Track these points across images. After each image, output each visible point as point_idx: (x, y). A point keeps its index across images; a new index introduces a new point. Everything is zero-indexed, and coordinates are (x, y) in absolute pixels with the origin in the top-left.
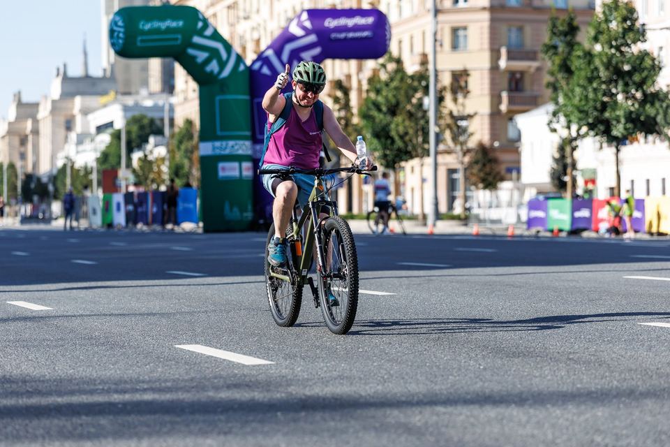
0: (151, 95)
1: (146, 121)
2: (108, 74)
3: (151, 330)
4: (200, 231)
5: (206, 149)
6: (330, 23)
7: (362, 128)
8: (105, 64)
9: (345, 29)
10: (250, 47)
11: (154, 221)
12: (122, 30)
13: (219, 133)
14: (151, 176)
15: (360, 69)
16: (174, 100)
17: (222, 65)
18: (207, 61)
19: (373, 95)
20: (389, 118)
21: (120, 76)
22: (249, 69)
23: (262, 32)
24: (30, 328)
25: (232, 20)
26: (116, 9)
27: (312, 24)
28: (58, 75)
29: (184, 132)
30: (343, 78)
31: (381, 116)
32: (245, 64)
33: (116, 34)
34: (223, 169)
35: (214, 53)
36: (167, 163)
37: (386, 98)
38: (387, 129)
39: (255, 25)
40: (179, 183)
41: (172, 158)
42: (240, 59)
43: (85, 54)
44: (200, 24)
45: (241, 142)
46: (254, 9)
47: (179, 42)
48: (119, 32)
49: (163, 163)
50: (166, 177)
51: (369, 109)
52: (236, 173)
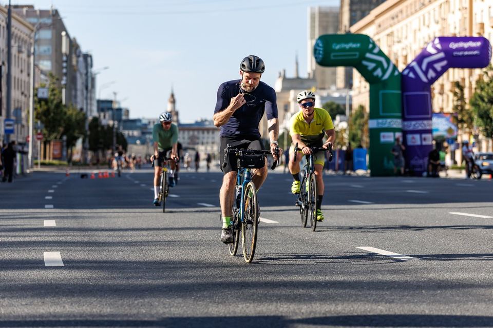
0: (338, 90)
1: (334, 106)
2: (311, 76)
3: (340, 237)
4: (368, 175)
5: (373, 124)
6: (453, 46)
7: (472, 112)
8: (309, 70)
9: (463, 49)
10: (401, 60)
11: (339, 169)
12: (321, 49)
13: (381, 114)
14: (337, 141)
15: (471, 75)
16: (352, 93)
17: (384, 71)
18: (375, 69)
19: (479, 91)
20: (489, 105)
21: (318, 78)
22: (401, 74)
23: (409, 51)
24: (265, 234)
25: (390, 43)
26: (317, 36)
27: (442, 46)
28: (280, 76)
29: (358, 113)
30: (460, 80)
31: (484, 104)
32: (398, 71)
33: (317, 52)
34: (384, 137)
35: (379, 64)
36: (347, 132)
37: (487, 93)
38: (488, 112)
39: (404, 46)
40: (354, 145)
41: (351, 129)
42: (395, 68)
43: (297, 64)
44: (371, 46)
45: (395, 120)
46: (404, 36)
47: (357, 57)
48: (320, 50)
49: (345, 132)
50: (347, 141)
51: (476, 100)
52: (392, 140)
